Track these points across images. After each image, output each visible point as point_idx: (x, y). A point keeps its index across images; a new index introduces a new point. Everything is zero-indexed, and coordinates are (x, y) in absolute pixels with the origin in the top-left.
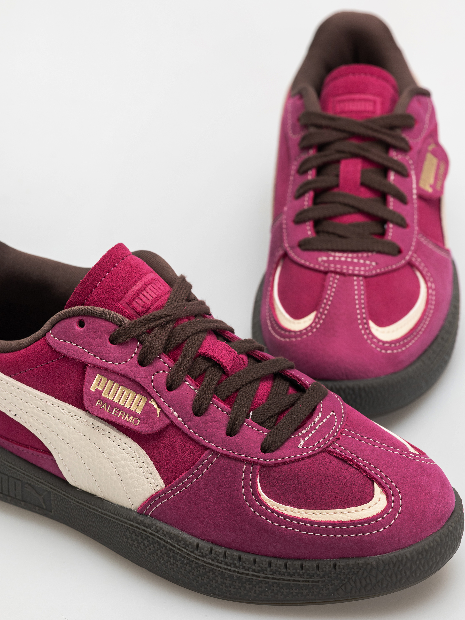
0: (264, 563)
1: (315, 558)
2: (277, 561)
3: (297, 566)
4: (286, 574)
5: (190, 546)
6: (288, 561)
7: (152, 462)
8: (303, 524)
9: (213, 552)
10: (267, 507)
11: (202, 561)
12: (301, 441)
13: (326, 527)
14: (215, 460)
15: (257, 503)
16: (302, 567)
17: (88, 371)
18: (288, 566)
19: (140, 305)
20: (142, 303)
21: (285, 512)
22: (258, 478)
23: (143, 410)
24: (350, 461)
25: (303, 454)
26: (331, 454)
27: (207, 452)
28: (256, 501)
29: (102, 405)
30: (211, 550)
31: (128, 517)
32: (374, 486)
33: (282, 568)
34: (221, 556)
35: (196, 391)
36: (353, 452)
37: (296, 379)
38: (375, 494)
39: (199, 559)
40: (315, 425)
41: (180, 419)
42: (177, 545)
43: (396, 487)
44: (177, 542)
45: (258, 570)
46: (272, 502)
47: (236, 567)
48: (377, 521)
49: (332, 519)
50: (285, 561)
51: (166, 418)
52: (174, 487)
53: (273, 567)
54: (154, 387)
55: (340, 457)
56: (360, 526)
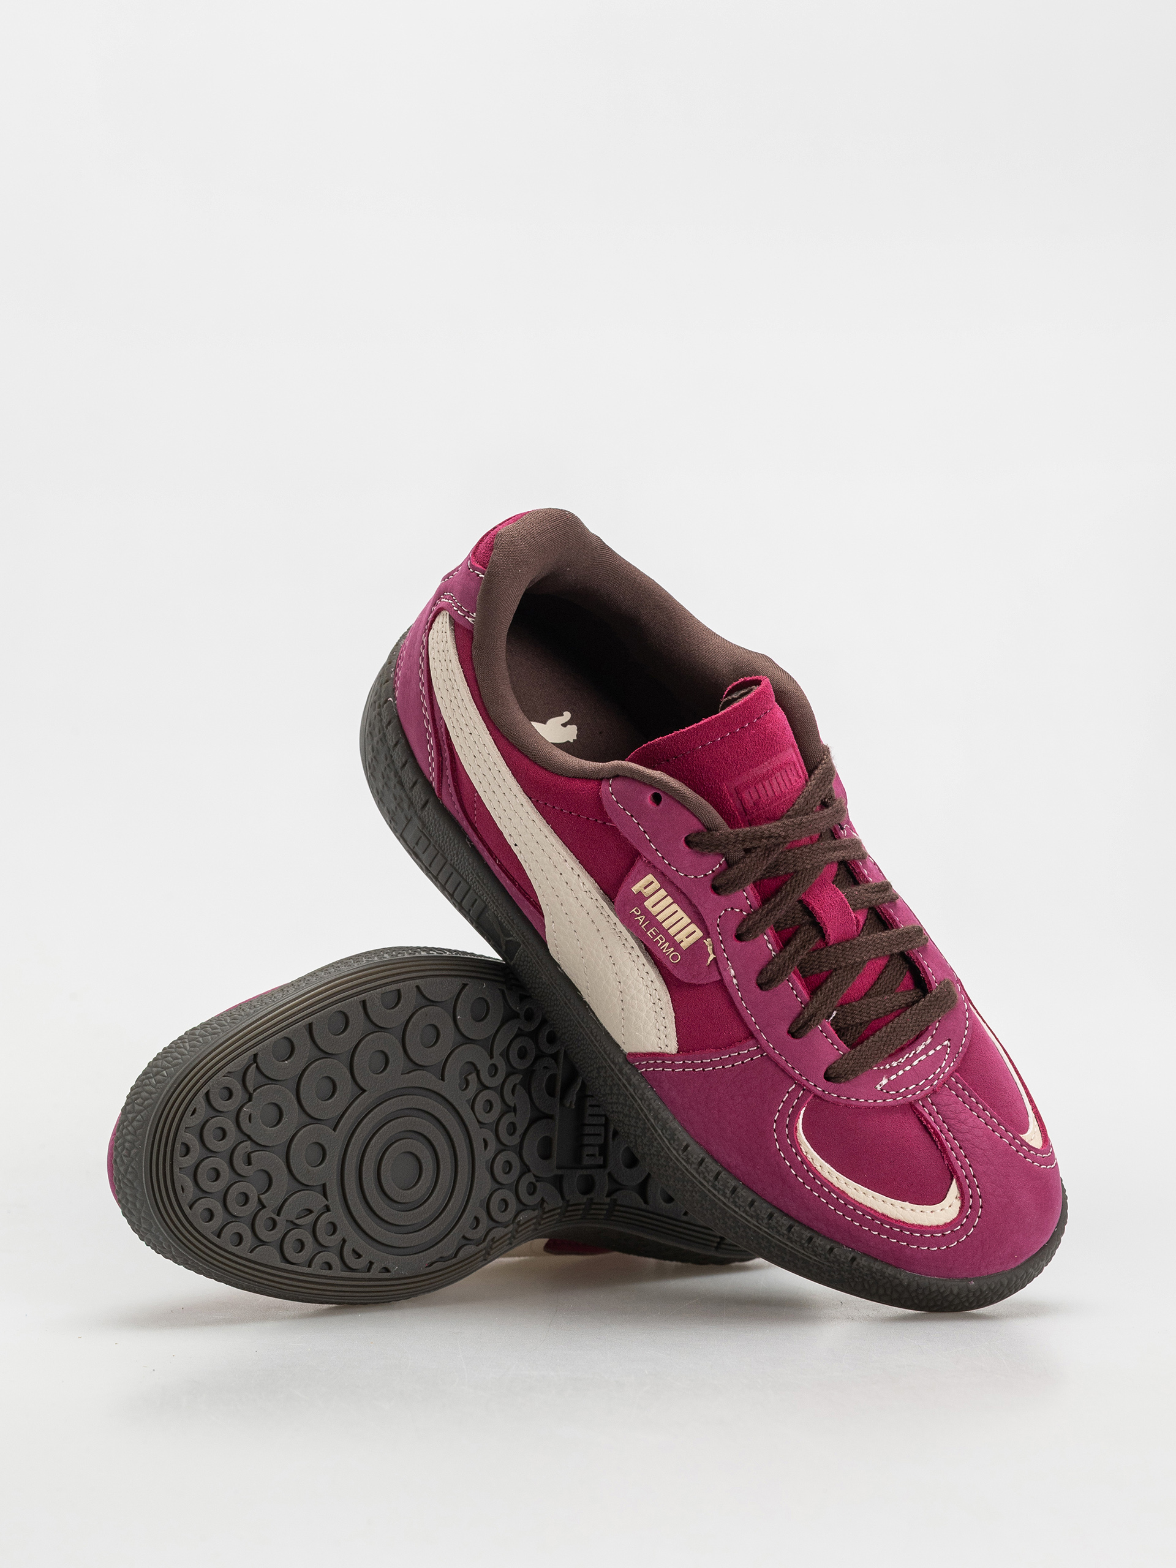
0: (764, 1212)
1: (832, 1240)
2: (782, 1218)
3: (804, 1236)
4: (786, 1237)
5: (676, 1143)
6: (796, 1224)
7: (674, 1014)
8: (835, 1197)
9: (703, 1165)
10: (799, 1152)
11: (684, 1166)
12: (884, 1078)
13: (864, 1215)
14: (758, 1057)
15: (788, 1140)
16: (810, 1239)
17: (639, 865)
18: (793, 1230)
19: (752, 799)
20: (755, 796)
21: (819, 1168)
22: (804, 1109)
23: (692, 947)
24: (936, 1135)
25: (878, 1101)
26: (915, 1113)
27: (751, 1042)
28: (788, 1137)
29: (638, 916)
30: (703, 1160)
31: (611, 1056)
32: (951, 1184)
33: (784, 1228)
34: (711, 1174)
35: (773, 953)
36: (946, 1121)
37: (921, 969)
38: (948, 1196)
39: (681, 1163)
40: (916, 1056)
41: (735, 981)
42: (660, 1131)
43: (980, 1197)
44: (660, 1128)
45: (752, 1215)
46: (809, 1148)
47: (725, 1197)
48: (934, 1236)
49: (875, 1208)
50: (791, 1222)
51: (717, 973)
52: (689, 1061)
53: (773, 1222)
54: (718, 925)
55: (925, 1123)
56: (908, 1233)
